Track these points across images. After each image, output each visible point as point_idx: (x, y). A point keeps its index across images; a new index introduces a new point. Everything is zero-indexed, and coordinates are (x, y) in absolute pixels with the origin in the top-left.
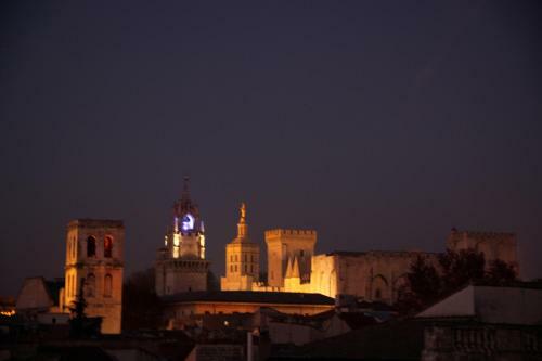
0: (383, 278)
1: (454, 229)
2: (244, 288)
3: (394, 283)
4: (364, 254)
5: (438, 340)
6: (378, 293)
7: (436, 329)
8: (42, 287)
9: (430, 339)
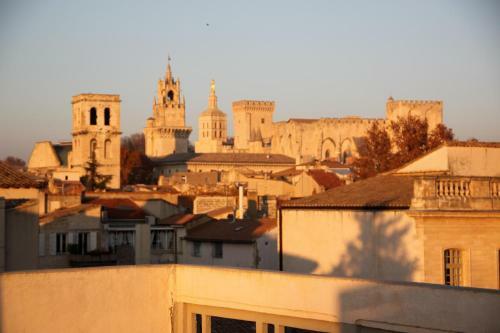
0: (332, 140)
1: (391, 99)
2: (215, 151)
3: (341, 145)
4: (316, 121)
5: (425, 191)
6: (327, 154)
7: (424, 182)
8: (50, 151)
9: (418, 190)
